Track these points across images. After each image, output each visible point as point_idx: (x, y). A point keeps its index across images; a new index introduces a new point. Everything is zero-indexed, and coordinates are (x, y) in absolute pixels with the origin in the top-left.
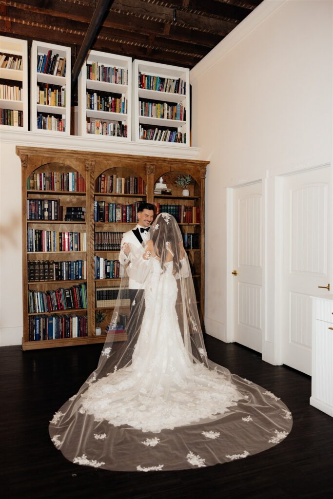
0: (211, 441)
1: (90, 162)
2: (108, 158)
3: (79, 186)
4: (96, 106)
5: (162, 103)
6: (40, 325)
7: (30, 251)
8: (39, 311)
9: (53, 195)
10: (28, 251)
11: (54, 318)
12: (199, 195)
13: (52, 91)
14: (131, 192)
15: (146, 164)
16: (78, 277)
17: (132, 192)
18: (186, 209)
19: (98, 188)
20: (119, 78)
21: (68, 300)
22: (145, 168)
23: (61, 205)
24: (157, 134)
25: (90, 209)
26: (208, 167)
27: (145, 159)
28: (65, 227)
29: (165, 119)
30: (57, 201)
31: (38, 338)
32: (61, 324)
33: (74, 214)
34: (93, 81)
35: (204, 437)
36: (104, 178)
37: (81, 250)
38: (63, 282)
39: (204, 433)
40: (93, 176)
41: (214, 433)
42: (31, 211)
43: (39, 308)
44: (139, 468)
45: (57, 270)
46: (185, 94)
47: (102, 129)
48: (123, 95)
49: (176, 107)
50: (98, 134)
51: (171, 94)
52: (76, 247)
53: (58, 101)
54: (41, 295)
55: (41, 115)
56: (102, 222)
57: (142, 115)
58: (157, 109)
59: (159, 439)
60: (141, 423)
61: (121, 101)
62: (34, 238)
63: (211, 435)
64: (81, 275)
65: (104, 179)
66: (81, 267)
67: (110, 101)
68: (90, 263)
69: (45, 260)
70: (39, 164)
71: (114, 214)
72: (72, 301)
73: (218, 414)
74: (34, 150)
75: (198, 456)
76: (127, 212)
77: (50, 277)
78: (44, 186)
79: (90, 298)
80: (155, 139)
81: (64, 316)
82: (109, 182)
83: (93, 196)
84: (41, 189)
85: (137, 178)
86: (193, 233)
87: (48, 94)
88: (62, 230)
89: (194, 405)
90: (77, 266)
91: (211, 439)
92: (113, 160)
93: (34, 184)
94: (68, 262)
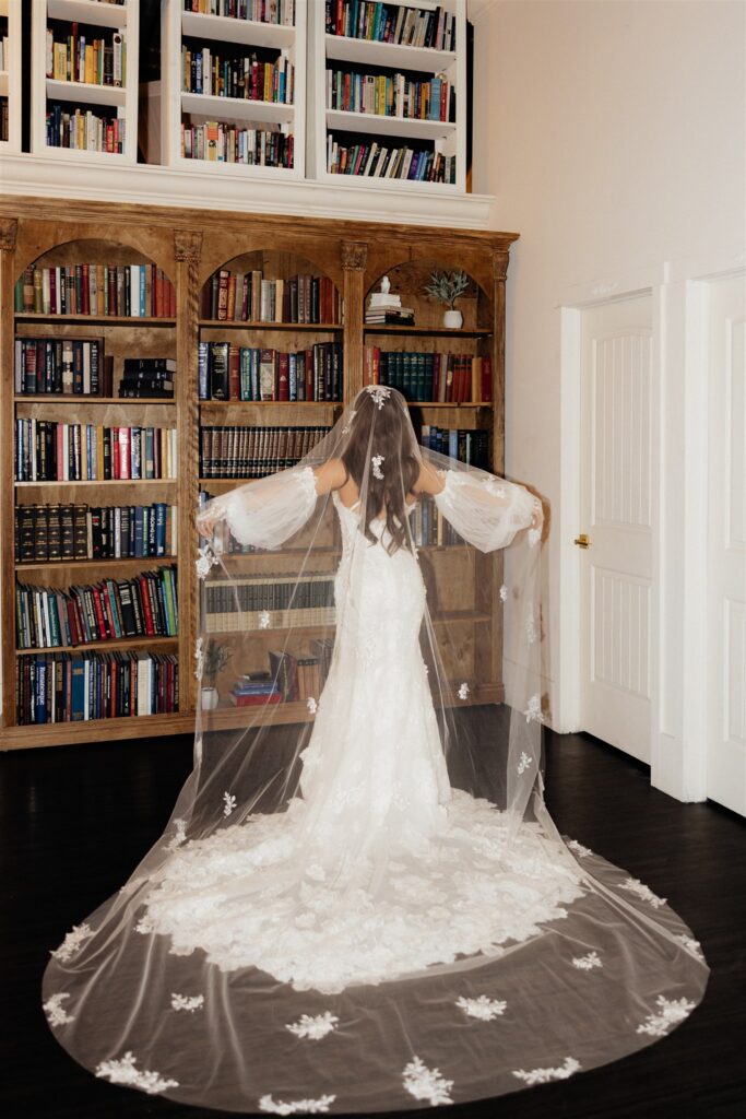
0: (480, 1026)
1: (189, 238)
2: (236, 225)
3: (159, 304)
4: (207, 84)
5: (390, 73)
6: (48, 680)
7: (24, 480)
8: (45, 643)
9: (89, 327)
10: (18, 480)
11: (87, 663)
12: (490, 326)
13: (89, 42)
14: (300, 318)
15: (342, 241)
16: (156, 550)
17: (303, 317)
18: (454, 363)
19: (209, 306)
20: (273, 7)
21: (126, 612)
22: (339, 252)
23: (108, 353)
24: (376, 159)
25: (189, 367)
26: (514, 249)
27: (340, 228)
28: (121, 413)
29: (399, 117)
30: (97, 343)
31: (43, 716)
32: (105, 679)
33: (147, 379)
34: (200, 15)
35: (459, 1015)
36: (227, 279)
37: (164, 475)
38: (111, 563)
39: (462, 1003)
40: (196, 276)
41: (492, 1002)
42: (26, 371)
43: (44, 635)
44: (267, 1104)
45: (97, 531)
46: (453, 48)
47: (226, 146)
48: (285, 53)
49: (428, 84)
50: (212, 159)
51: (416, 49)
52: (150, 468)
53: (105, 71)
54: (52, 600)
55: (57, 108)
56: (221, 399)
57: (334, 106)
58: (377, 90)
59: (335, 1019)
60: (293, 963)
61: (276, 69)
62: (33, 442)
63: (482, 1009)
64: (163, 545)
65: (228, 284)
66: (164, 522)
67: (246, 69)
68: (187, 513)
69: (66, 503)
70: (49, 243)
71: (254, 378)
72: (137, 616)
73: (511, 942)
74: (34, 206)
75: (436, 1070)
76: (291, 371)
77: (77, 550)
78: (63, 303)
79: (186, 607)
80: (372, 173)
81: (117, 654)
82: (241, 290)
83: (197, 329)
84: (55, 312)
85: (317, 281)
86: (474, 428)
87: (77, 53)
88: (114, 419)
89: (447, 914)
90: (152, 519)
91: (480, 1019)
92: (253, 231)
93: (34, 297)
94: (128, 508)
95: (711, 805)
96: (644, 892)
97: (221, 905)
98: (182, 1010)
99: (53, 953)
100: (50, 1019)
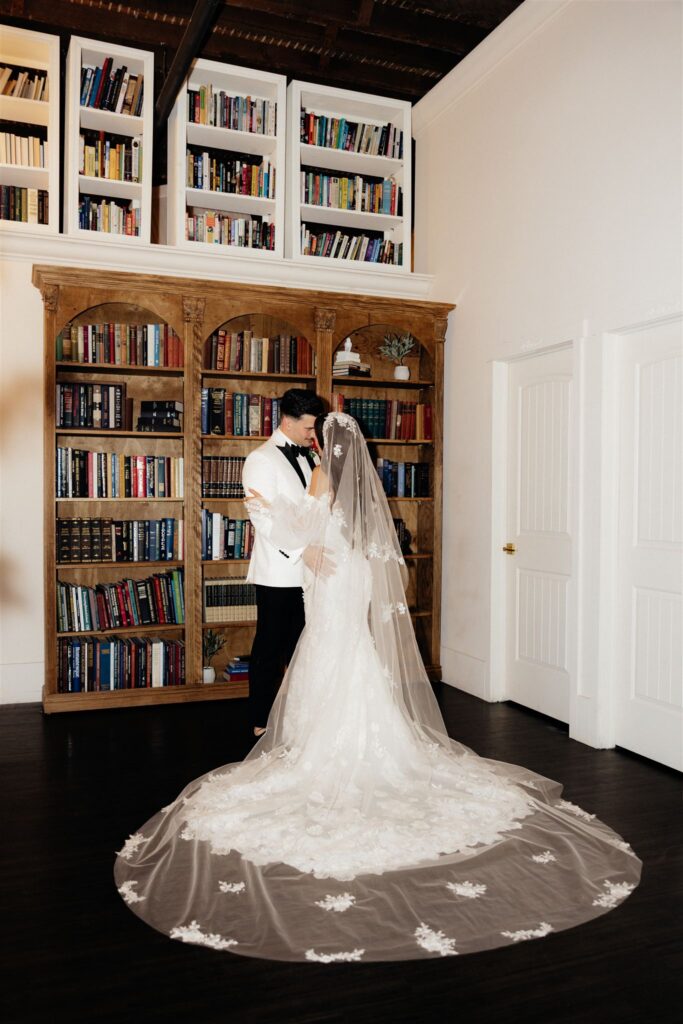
0: (467, 902)
1: (195, 303)
2: (232, 293)
3: (170, 356)
4: (207, 181)
5: (351, 176)
6: (81, 658)
7: (62, 496)
8: (80, 628)
9: (112, 376)
10: (57, 496)
11: (112, 645)
12: (432, 378)
13: (113, 146)
14: (282, 369)
15: (315, 308)
16: (166, 555)
17: (284, 370)
18: (403, 408)
19: (210, 357)
20: (259, 121)
21: (143, 605)
22: (313, 316)
23: (128, 396)
24: (340, 244)
25: (193, 406)
26: (451, 317)
27: (314, 297)
28: (136, 447)
29: (358, 211)
30: (120, 387)
31: (78, 686)
32: (127, 658)
33: (158, 417)
34: (201, 125)
35: (450, 895)
36: (224, 337)
37: (172, 494)
38: (132, 564)
39: (451, 886)
40: (200, 334)
41: (474, 885)
42: (65, 409)
43: (79, 621)
44: (311, 956)
45: (119, 539)
46: (400, 156)
47: (221, 232)
48: (266, 159)
49: (380, 185)
50: (210, 241)
51: (372, 157)
52: (161, 488)
53: (126, 170)
54: (85, 593)
55: (87, 199)
56: (218, 434)
57: (307, 201)
58: (340, 189)
59: (353, 898)
60: (312, 859)
61: (261, 170)
62: (69, 467)
63: (468, 890)
64: (172, 551)
65: (225, 341)
66: (172, 533)
67: (238, 169)
68: (192, 525)
69: (93, 517)
70: (84, 306)
71: (245, 418)
72: (151, 608)
73: (481, 845)
74: (72, 275)
75: (440, 932)
76: (274, 412)
77: (104, 554)
78: (94, 354)
79: (192, 601)
80: (336, 256)
81: (135, 640)
82: (235, 346)
83: (200, 376)
84: (87, 361)
85: (295, 340)
86: (417, 462)
87: (103, 154)
88: (131, 450)
89: (427, 826)
90: (163, 530)
91: (467, 898)
92: (245, 298)
93: (71, 349)
94: (144, 522)
95: (619, 750)
96: (577, 810)
97: (245, 820)
98: (229, 892)
99: (118, 853)
100: (125, 899)
